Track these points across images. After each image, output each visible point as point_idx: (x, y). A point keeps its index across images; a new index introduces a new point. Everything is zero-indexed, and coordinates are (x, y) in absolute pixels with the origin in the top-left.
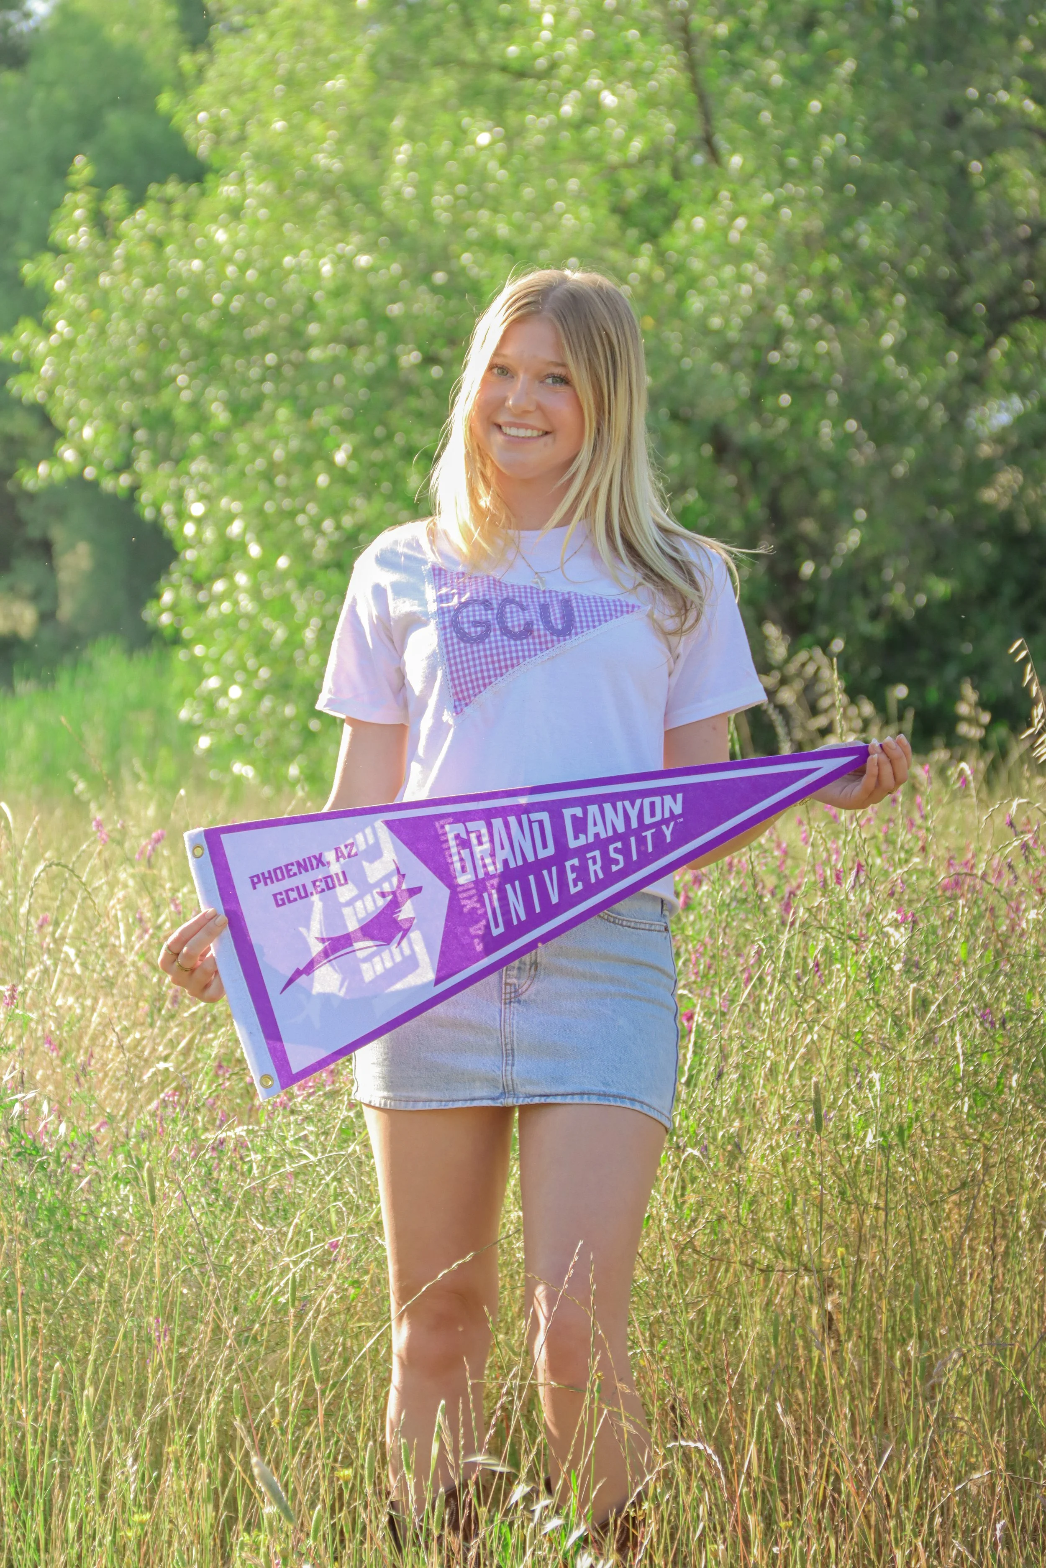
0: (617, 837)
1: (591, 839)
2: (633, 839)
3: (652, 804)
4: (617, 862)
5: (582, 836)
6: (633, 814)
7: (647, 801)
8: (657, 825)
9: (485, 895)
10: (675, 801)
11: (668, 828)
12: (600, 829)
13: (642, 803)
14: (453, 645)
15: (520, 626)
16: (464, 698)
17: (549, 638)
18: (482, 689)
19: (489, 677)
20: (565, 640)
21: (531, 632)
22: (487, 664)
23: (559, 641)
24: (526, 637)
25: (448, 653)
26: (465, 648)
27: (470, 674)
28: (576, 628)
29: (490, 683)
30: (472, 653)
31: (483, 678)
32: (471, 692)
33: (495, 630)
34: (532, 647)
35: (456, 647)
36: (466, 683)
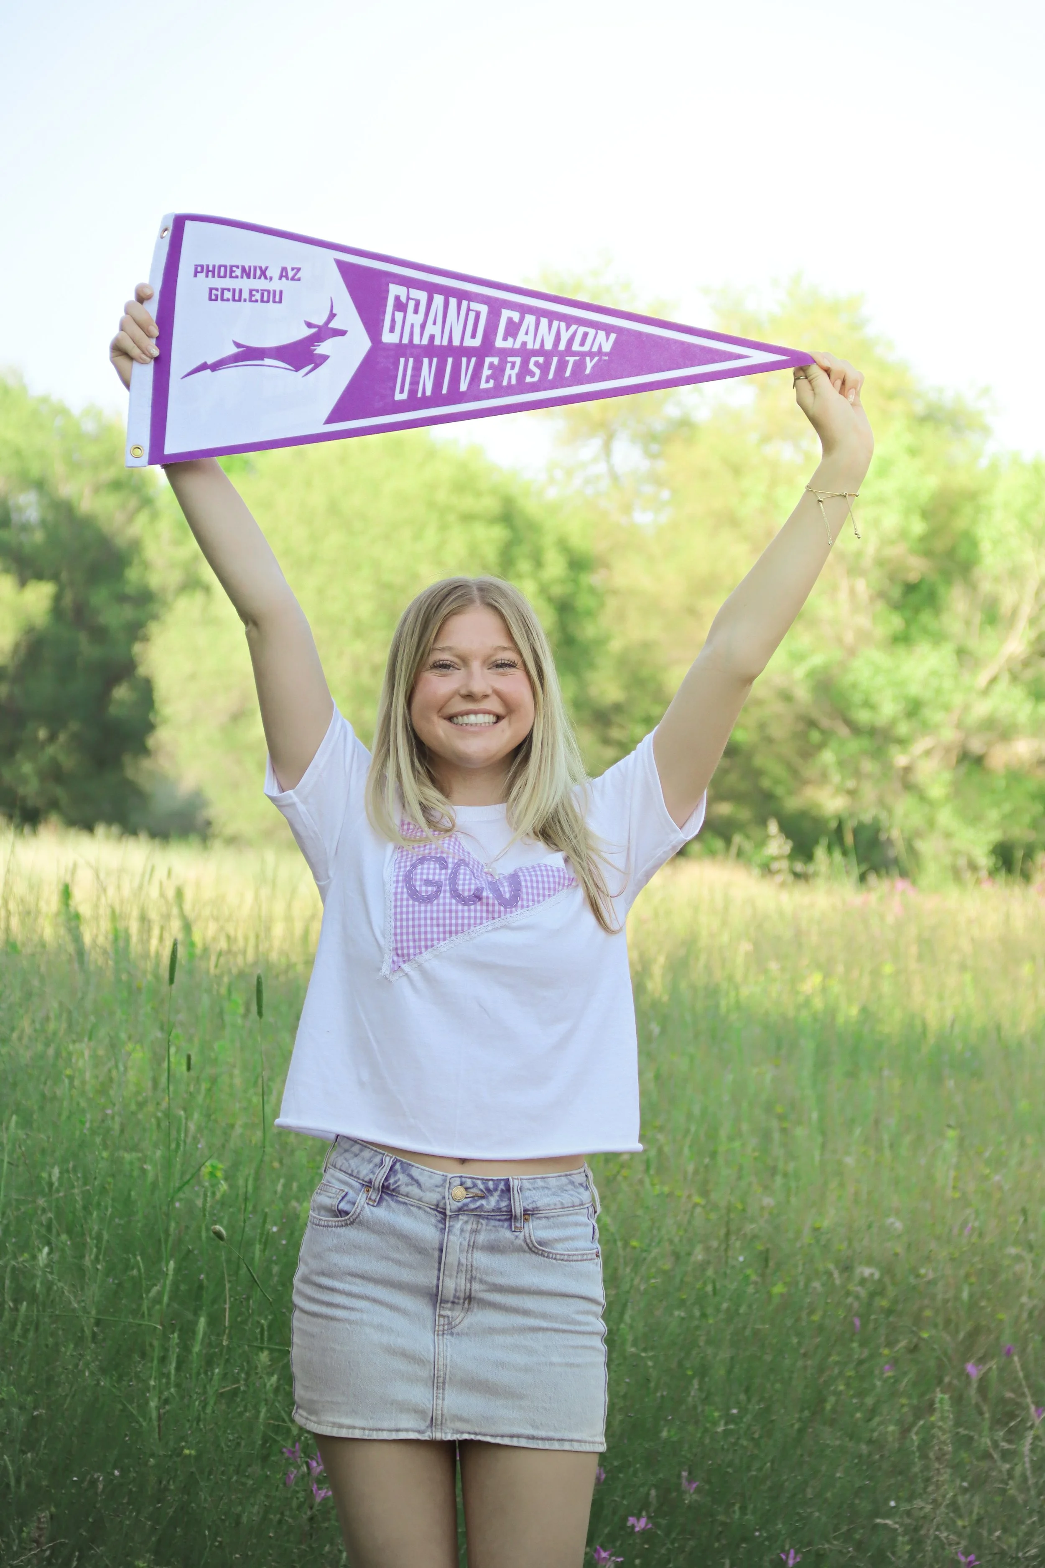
0: (541, 352)
1: (518, 345)
2: (555, 360)
3: (586, 335)
4: (532, 374)
5: (510, 339)
6: (565, 337)
7: (582, 330)
8: (583, 355)
9: (402, 360)
10: (607, 339)
11: (591, 361)
12: (529, 339)
13: (577, 329)
14: (402, 900)
15: (469, 890)
16: (403, 955)
17: (497, 908)
18: (423, 949)
19: (432, 940)
20: (511, 912)
21: (479, 898)
22: (432, 926)
23: (506, 912)
24: (475, 903)
25: (396, 907)
26: (413, 906)
27: (414, 933)
28: (522, 900)
29: (432, 946)
30: (420, 912)
31: (426, 940)
32: (411, 951)
33: (445, 891)
34: (478, 914)
35: (405, 903)
36: (408, 941)
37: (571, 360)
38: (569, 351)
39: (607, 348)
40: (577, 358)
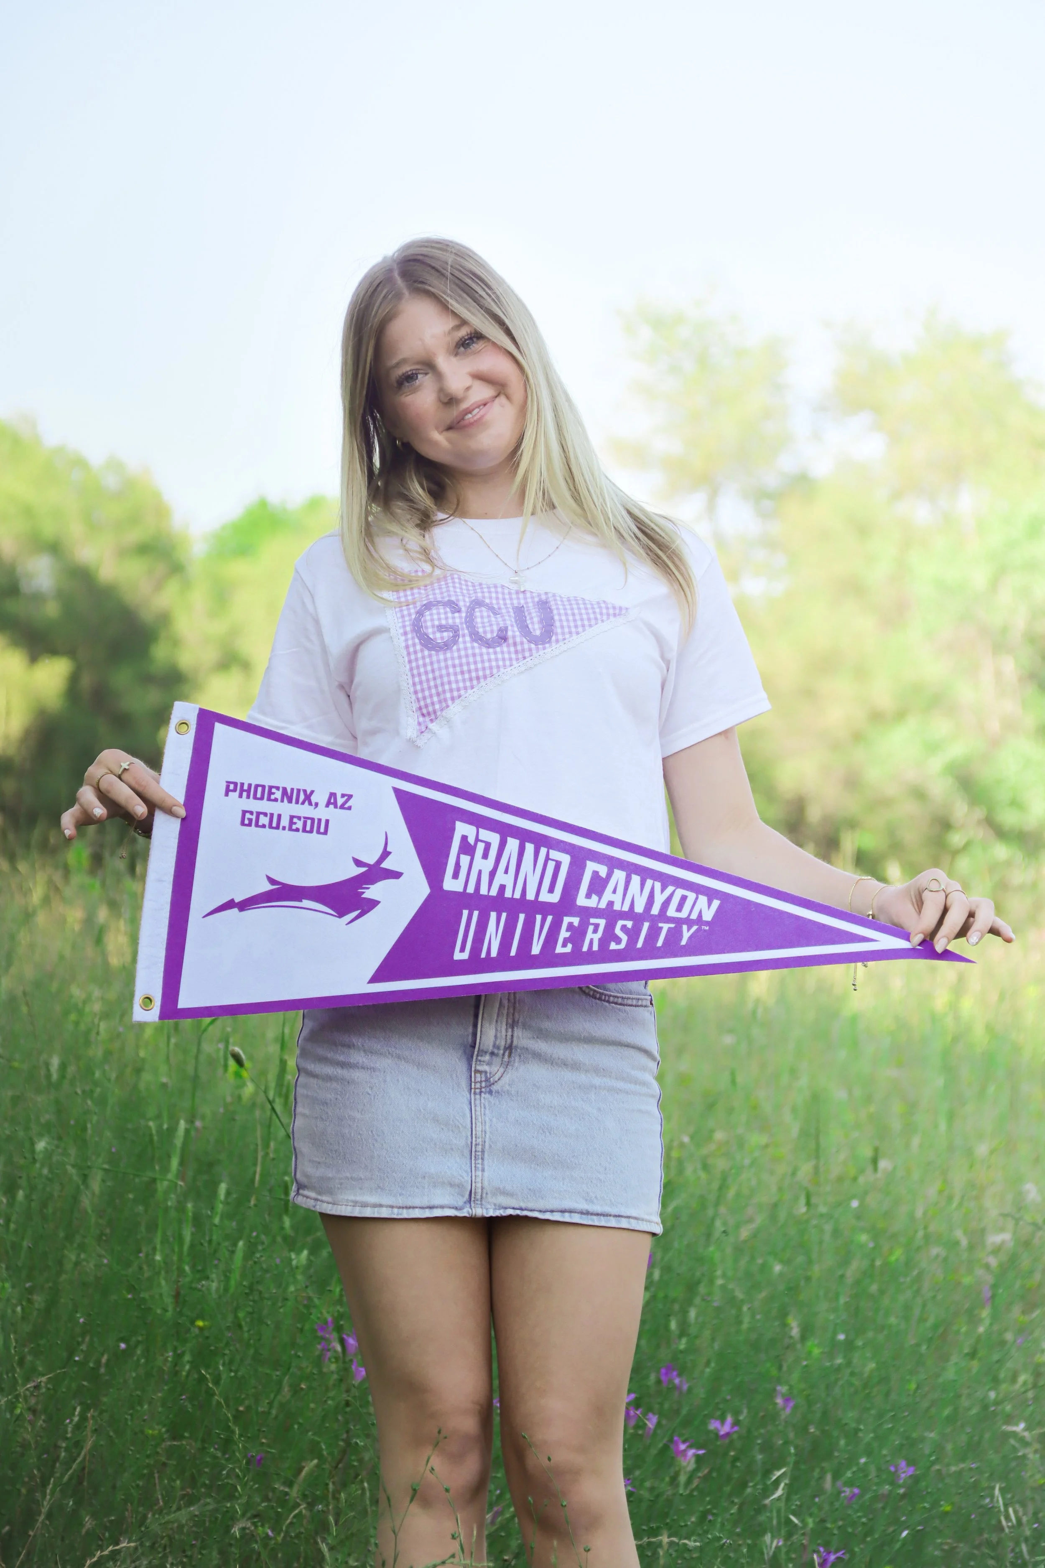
0: (630, 914)
1: (603, 905)
2: (646, 925)
3: (684, 899)
4: (618, 941)
5: (595, 898)
6: (659, 899)
7: (680, 892)
8: (679, 922)
9: (465, 913)
10: (709, 905)
11: (688, 930)
12: (617, 899)
13: (674, 891)
14: (415, 652)
15: (492, 632)
16: (429, 714)
17: (526, 646)
18: (450, 702)
19: (458, 689)
20: (544, 648)
21: (505, 639)
22: (455, 674)
23: (538, 649)
24: (500, 645)
25: (410, 662)
26: (430, 656)
27: (436, 686)
28: (557, 634)
29: (460, 696)
30: (438, 661)
31: (451, 690)
32: (437, 707)
33: (464, 636)
34: (506, 656)
35: (419, 655)
36: (431, 696)
37: (665, 927)
38: (663, 915)
39: (708, 916)
40: (672, 925)
